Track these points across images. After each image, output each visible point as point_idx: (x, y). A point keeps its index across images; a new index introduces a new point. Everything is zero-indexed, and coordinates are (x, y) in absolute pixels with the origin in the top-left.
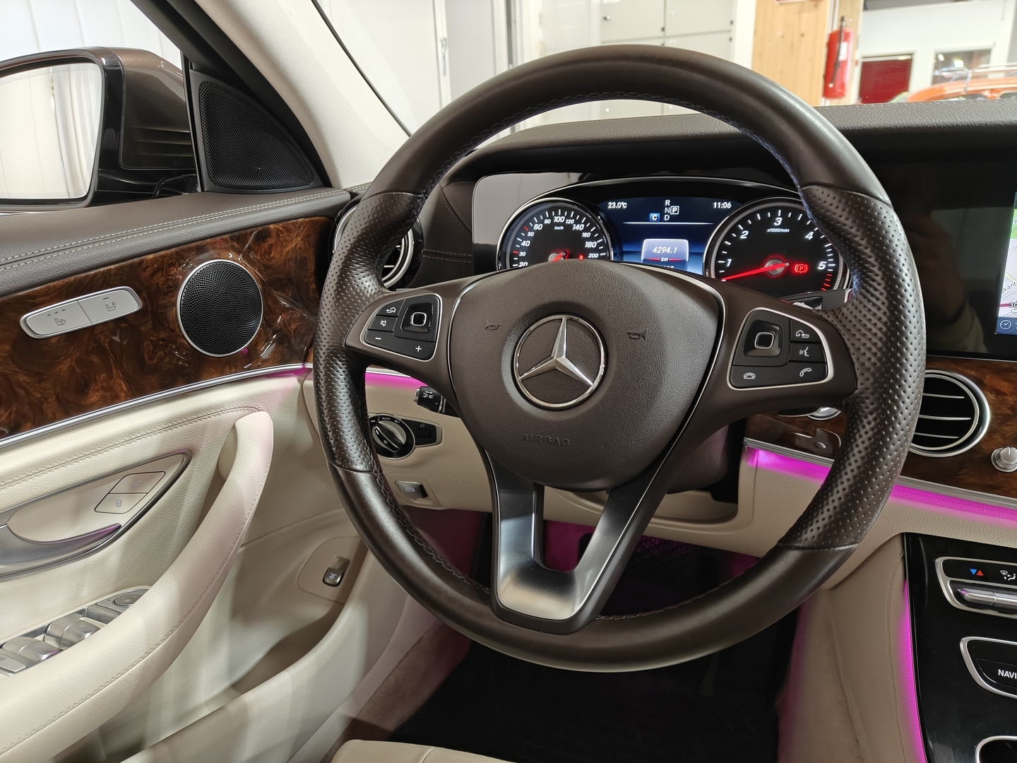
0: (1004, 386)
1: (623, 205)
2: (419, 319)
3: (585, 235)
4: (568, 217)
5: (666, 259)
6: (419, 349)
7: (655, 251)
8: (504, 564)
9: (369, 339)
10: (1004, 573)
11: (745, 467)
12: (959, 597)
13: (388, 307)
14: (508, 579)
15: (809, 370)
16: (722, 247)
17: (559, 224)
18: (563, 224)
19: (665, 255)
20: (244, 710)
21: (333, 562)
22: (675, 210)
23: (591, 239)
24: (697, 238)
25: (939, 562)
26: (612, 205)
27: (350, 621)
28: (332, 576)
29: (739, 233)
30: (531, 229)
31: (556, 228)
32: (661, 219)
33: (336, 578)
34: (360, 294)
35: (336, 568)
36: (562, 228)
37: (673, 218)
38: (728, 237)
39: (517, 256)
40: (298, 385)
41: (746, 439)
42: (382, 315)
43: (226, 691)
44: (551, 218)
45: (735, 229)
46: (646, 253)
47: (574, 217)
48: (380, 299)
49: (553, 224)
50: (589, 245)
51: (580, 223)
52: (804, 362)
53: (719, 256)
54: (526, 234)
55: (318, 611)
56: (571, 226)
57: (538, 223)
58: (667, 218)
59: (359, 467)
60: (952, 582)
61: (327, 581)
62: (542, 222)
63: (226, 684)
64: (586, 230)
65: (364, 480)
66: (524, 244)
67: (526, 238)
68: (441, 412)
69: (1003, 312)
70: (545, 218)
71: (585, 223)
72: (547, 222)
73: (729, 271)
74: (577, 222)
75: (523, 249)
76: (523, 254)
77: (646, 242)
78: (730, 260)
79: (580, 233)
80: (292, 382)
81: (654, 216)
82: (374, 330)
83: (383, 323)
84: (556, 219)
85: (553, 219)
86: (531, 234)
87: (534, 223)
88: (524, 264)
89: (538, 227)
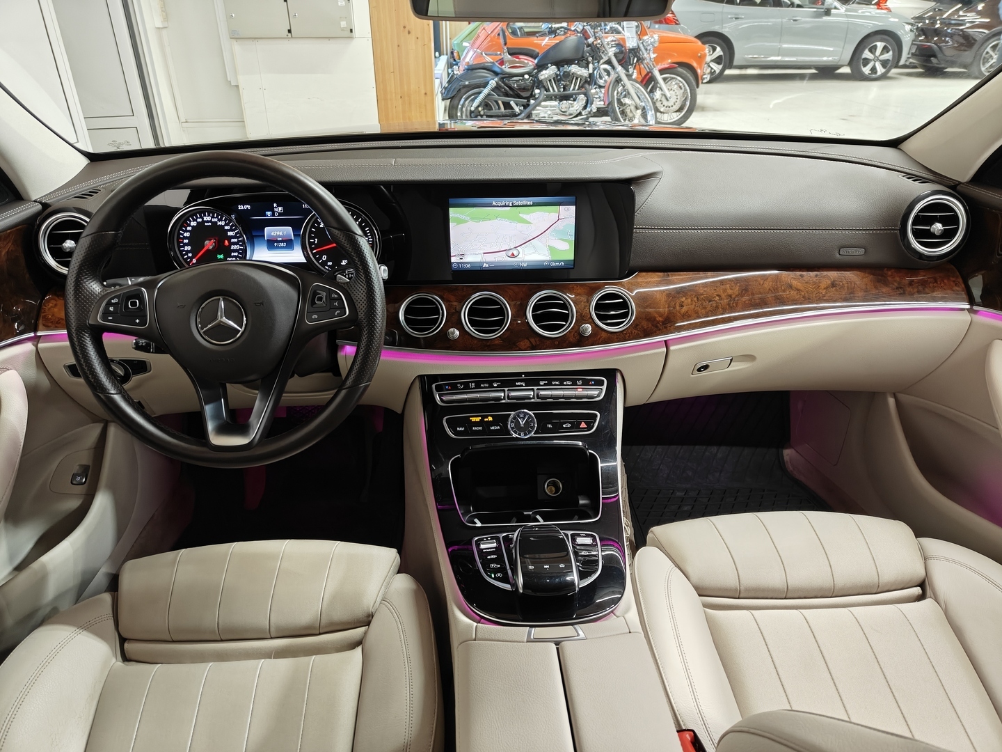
0: (452, 298)
1: (249, 207)
2: (134, 304)
3: (226, 228)
4: (213, 217)
5: (281, 239)
6: (137, 321)
7: (273, 234)
8: (210, 426)
9: (104, 318)
10: (459, 385)
11: (340, 355)
12: (441, 400)
13: (113, 298)
14: (214, 433)
15: (338, 312)
16: (311, 232)
17: (208, 222)
18: (211, 221)
19: (279, 236)
20: (44, 566)
21: (76, 469)
22: (280, 209)
23: (231, 230)
24: (296, 226)
25: (434, 386)
26: (240, 207)
27: (102, 504)
28: (78, 479)
29: (319, 224)
30: (189, 225)
31: (206, 224)
32: (273, 215)
33: (82, 479)
34: (92, 293)
35: (79, 472)
36: (210, 224)
37: (280, 214)
38: (313, 226)
39: (182, 242)
40: (34, 348)
41: (337, 341)
42: (109, 304)
43: (10, 573)
44: (201, 217)
45: (316, 221)
46: (268, 235)
47: (217, 217)
48: (106, 294)
49: (204, 222)
50: (230, 234)
51: (222, 221)
52: (337, 308)
53: (310, 238)
54: (186, 228)
55: (73, 504)
56: (216, 222)
57: (193, 221)
58: (276, 214)
59: (113, 392)
60: (439, 395)
61: (74, 482)
62: (196, 221)
63: (10, 569)
64: (226, 225)
65: (117, 398)
66: (185, 235)
67: (186, 231)
68: (152, 353)
69: (453, 260)
70: (197, 218)
71: (225, 220)
72: (199, 220)
73: (317, 246)
74: (219, 220)
75: (186, 238)
76: (186, 241)
77: (267, 229)
78: (316, 240)
79: (223, 226)
80: (29, 347)
81: (269, 213)
82: (106, 314)
83: (111, 309)
84: (205, 219)
85: (203, 219)
86: (189, 228)
87: (190, 221)
88: (188, 248)
89: (193, 224)
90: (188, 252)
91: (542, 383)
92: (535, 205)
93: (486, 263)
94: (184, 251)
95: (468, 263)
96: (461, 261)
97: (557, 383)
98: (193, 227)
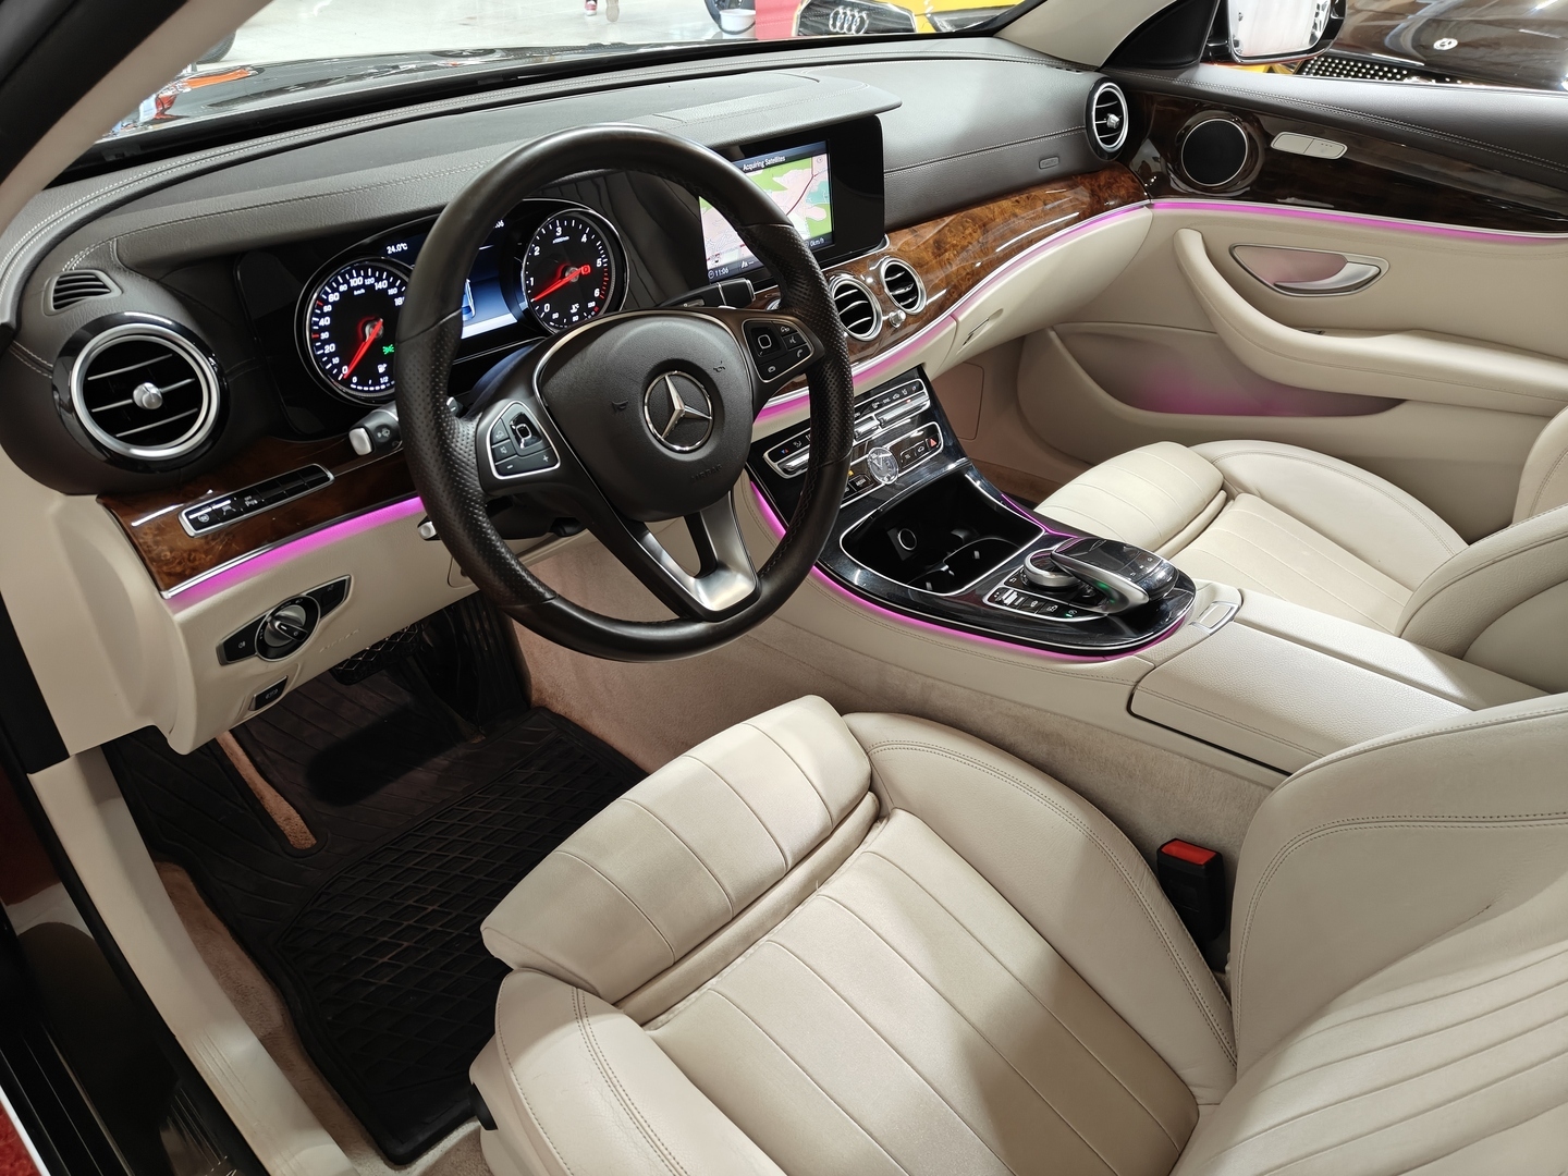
3: (392, 291)
4: (366, 277)
6: (546, 458)
12: (785, 471)
15: (800, 351)
17: (358, 288)
18: (363, 286)
23: (400, 294)
29: (533, 250)
30: (326, 302)
31: (356, 293)
36: (363, 291)
38: (528, 258)
39: (319, 339)
44: (346, 282)
45: (530, 248)
47: (374, 275)
49: (351, 289)
50: (398, 301)
51: (382, 280)
54: (322, 310)
56: (373, 285)
57: (333, 293)
60: (778, 464)
62: (336, 290)
64: (391, 286)
66: (322, 323)
67: (323, 315)
69: (710, 265)
70: (339, 284)
71: (388, 279)
72: (343, 288)
73: (535, 291)
74: (379, 280)
75: (323, 329)
76: (325, 335)
78: (532, 279)
79: (384, 291)
84: (354, 282)
85: (348, 283)
86: (327, 308)
87: (327, 294)
88: (330, 348)
89: (334, 297)
90: (331, 355)
91: (875, 406)
92: (789, 160)
93: (745, 260)
94: (323, 355)
95: (724, 266)
96: (717, 265)
97: (888, 400)
98: (333, 304)
